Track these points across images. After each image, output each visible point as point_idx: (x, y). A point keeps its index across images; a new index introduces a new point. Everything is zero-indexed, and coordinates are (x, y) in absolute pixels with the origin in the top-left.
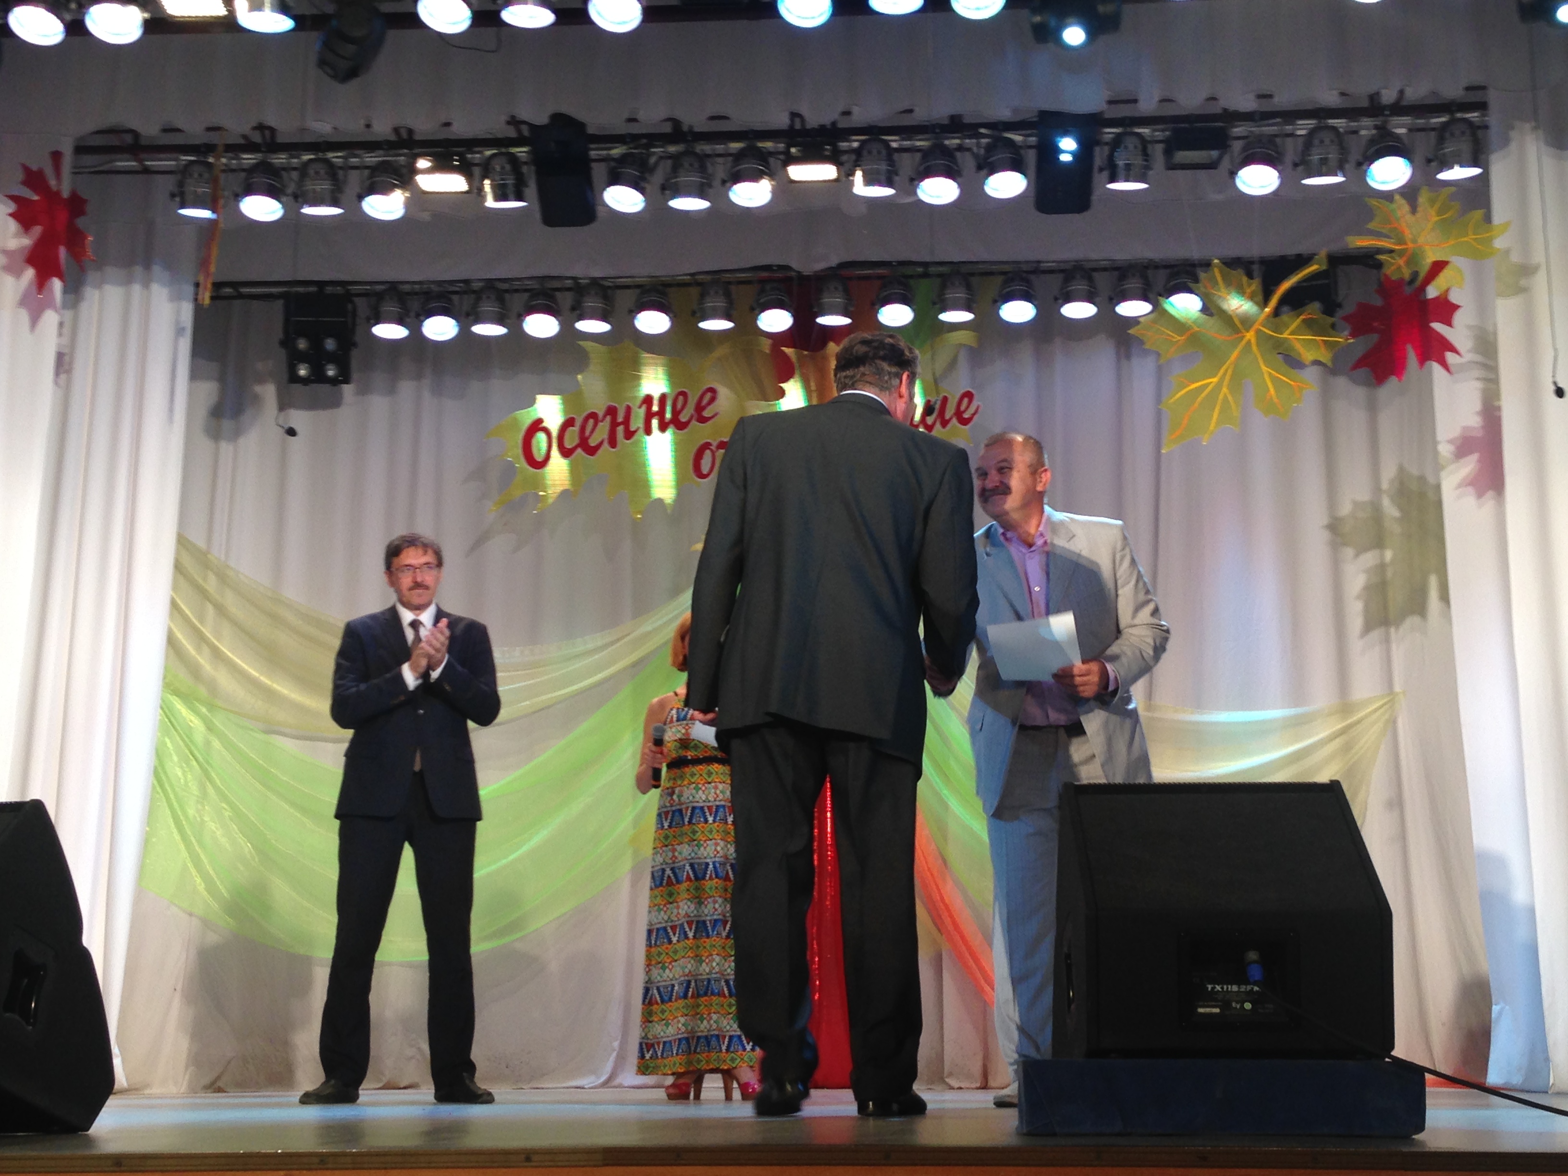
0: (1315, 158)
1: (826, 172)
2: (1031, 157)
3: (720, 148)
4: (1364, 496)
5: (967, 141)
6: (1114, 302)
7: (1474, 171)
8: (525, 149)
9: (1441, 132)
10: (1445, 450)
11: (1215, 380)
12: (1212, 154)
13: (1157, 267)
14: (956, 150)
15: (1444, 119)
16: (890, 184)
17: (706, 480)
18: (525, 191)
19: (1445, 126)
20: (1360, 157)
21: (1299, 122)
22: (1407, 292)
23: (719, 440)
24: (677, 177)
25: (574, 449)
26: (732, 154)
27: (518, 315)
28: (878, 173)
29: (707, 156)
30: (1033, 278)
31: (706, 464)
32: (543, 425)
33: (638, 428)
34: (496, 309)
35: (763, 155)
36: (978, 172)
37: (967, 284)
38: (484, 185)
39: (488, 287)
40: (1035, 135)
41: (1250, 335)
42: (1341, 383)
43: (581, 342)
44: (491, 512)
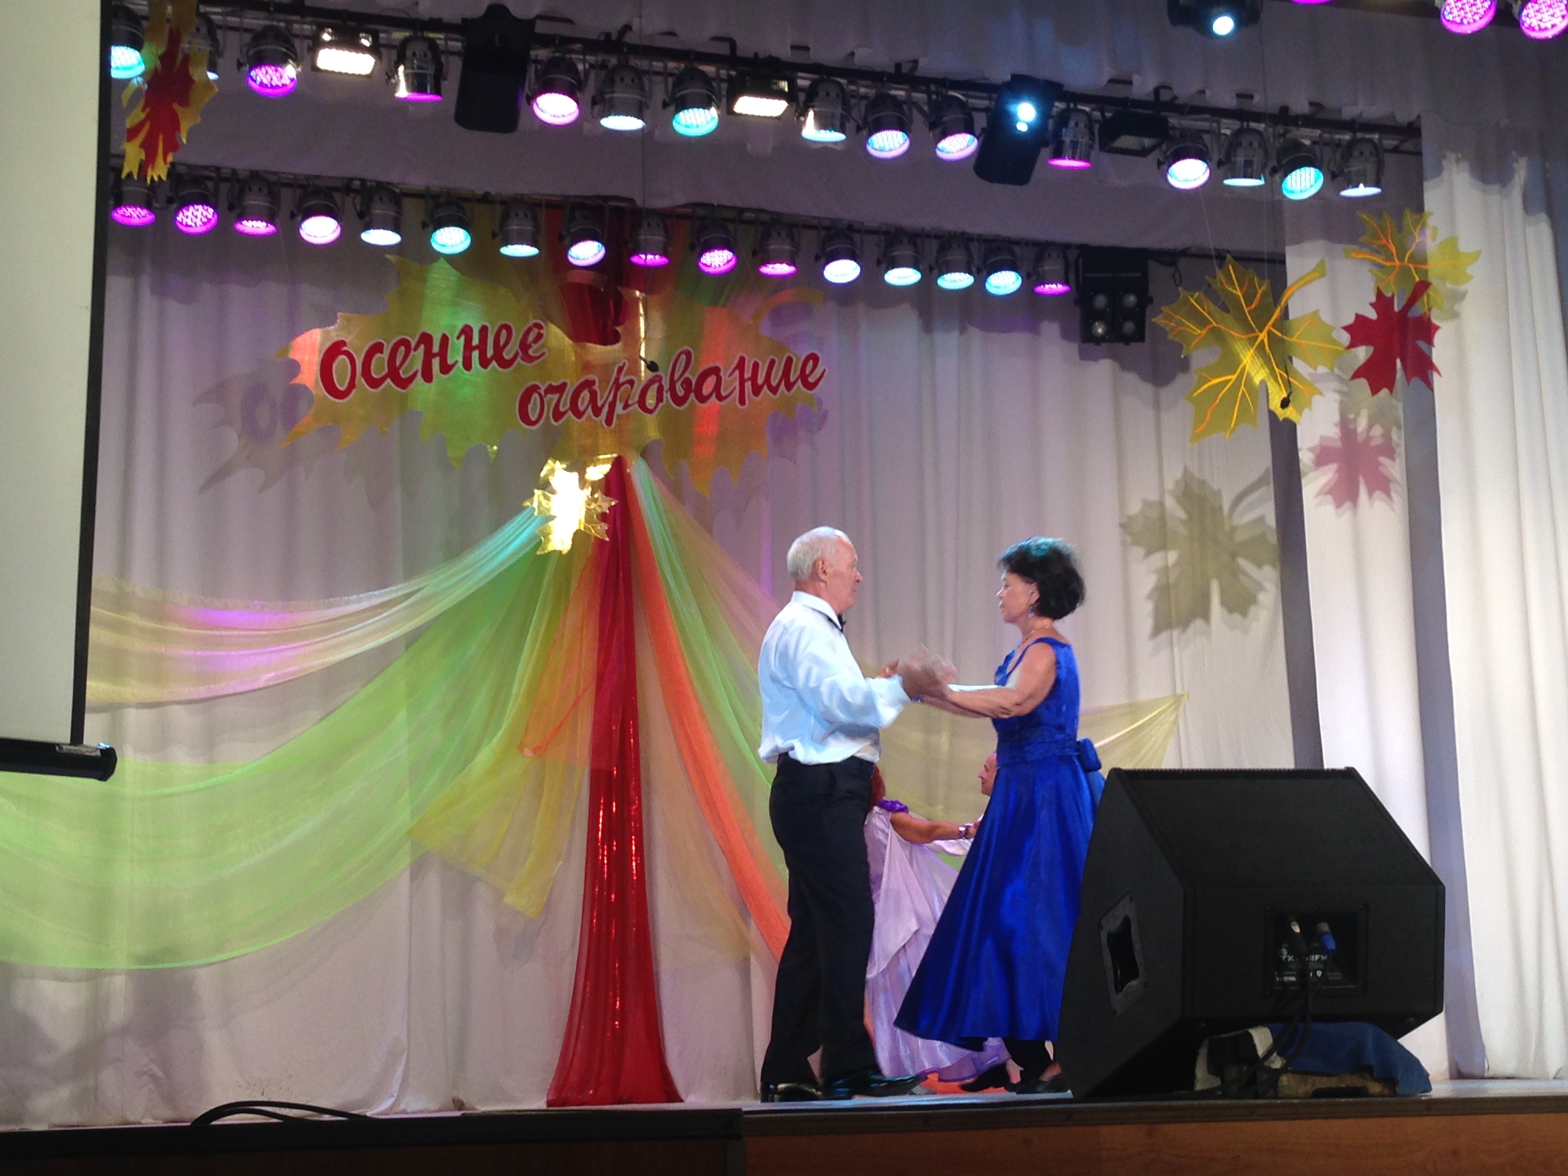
0: (1240, 159)
1: (774, 107)
2: (981, 121)
3: (658, 65)
4: (1153, 496)
5: (915, 95)
6: (935, 272)
7: (1374, 191)
8: (441, 36)
9: (1348, 150)
10: (1305, 457)
11: (1234, 377)
12: (1147, 142)
13: (978, 240)
14: (904, 102)
15: (1347, 137)
16: (842, 130)
17: (534, 428)
18: (445, 84)
19: (1351, 144)
20: (1275, 163)
21: (1225, 121)
22: (1396, 308)
23: (548, 383)
24: (613, 92)
25: (383, 379)
26: (671, 75)
27: (293, 215)
28: (833, 116)
29: (646, 72)
30: (856, 237)
31: (534, 409)
32: (345, 348)
33: (457, 362)
34: (267, 204)
35: (706, 80)
36: (930, 129)
37: (791, 237)
38: (397, 72)
39: (255, 175)
40: (990, 99)
41: (1263, 336)
42: (1131, 379)
43: (388, 256)
44: (233, 441)
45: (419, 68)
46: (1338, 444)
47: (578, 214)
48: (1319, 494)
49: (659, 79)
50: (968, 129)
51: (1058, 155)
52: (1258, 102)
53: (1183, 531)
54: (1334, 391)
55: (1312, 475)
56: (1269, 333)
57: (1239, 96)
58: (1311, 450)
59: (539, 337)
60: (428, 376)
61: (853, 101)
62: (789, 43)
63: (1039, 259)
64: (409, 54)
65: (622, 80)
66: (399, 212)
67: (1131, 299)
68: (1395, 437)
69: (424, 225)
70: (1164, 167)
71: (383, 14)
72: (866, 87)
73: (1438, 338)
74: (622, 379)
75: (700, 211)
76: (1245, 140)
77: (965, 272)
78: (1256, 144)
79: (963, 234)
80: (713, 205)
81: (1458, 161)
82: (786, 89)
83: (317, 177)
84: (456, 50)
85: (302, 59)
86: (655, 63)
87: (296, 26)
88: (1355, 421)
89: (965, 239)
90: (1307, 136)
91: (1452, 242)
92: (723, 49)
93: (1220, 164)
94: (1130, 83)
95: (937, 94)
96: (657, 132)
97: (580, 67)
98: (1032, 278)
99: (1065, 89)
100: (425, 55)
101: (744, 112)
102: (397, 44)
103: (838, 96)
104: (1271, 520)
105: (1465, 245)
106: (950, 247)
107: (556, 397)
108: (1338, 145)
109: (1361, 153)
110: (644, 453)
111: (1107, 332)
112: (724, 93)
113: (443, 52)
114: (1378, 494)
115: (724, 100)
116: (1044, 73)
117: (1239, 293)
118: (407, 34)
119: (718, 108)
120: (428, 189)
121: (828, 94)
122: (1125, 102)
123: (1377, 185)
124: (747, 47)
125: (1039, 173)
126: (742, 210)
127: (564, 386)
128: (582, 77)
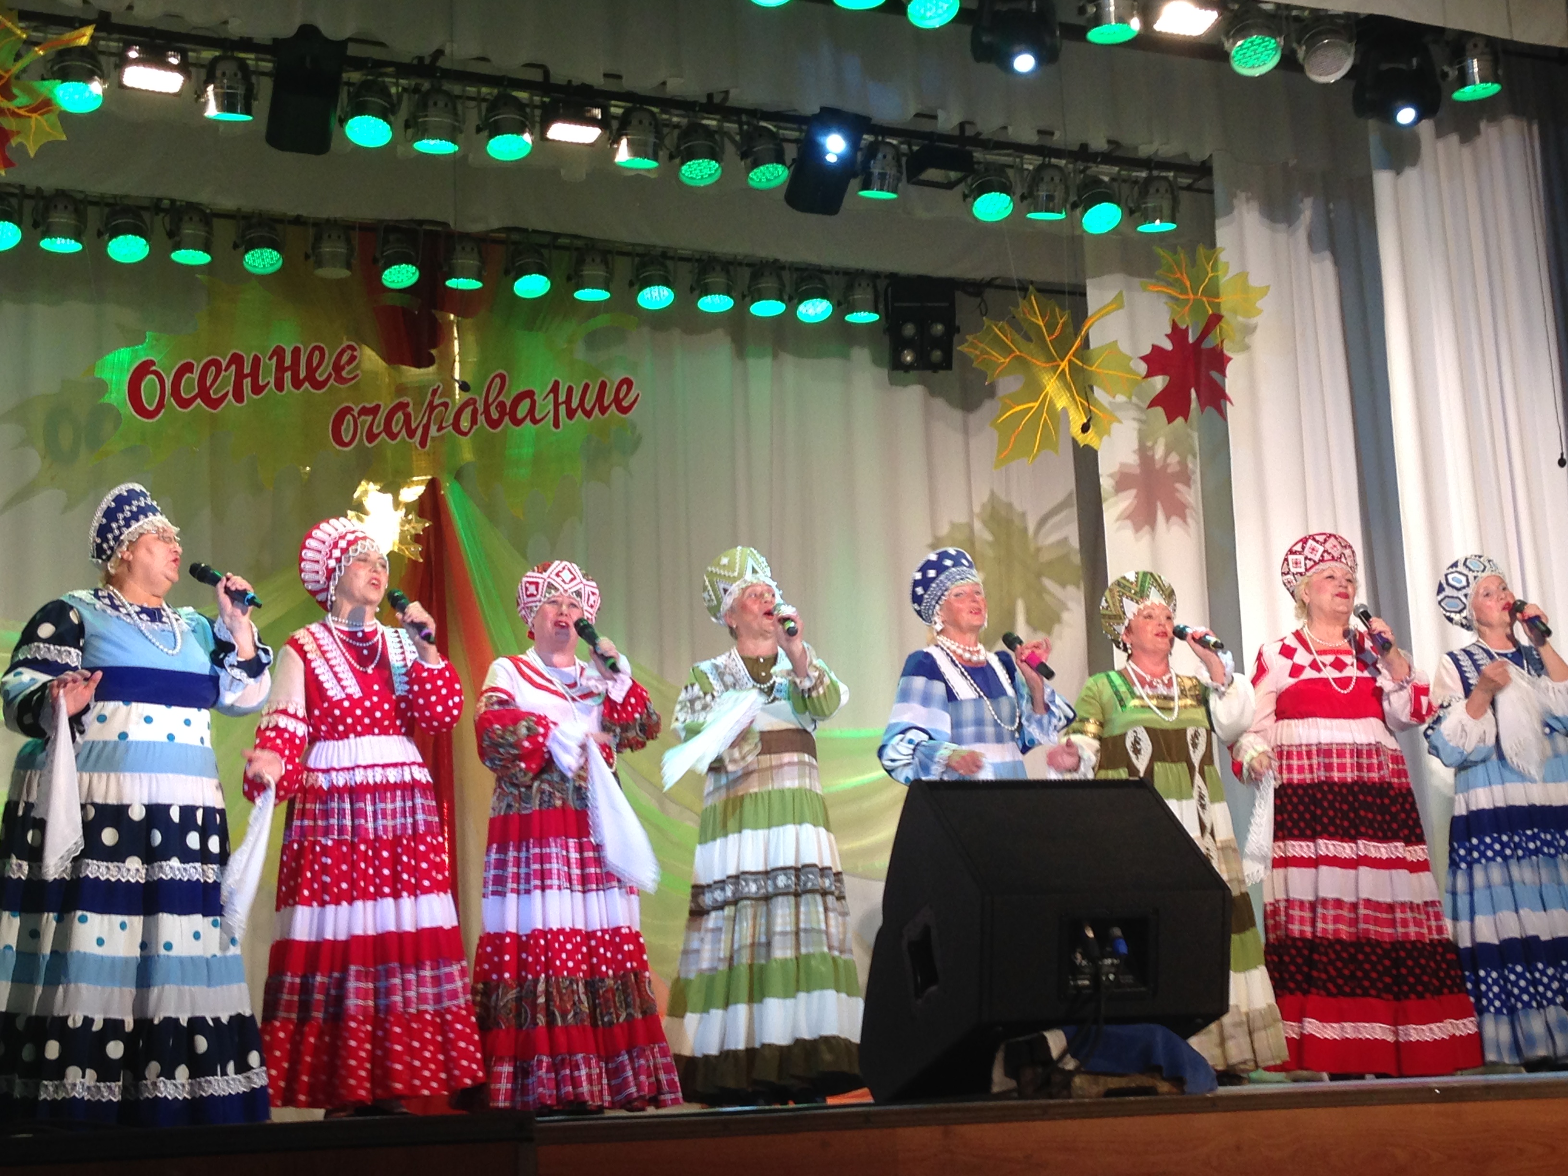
0: (1042, 194)
1: (587, 134)
2: (791, 152)
3: (471, 90)
4: (961, 518)
5: (727, 125)
6: (748, 299)
7: (1171, 226)
8: (252, 56)
9: (1145, 187)
10: (1106, 483)
11: (1037, 404)
12: (953, 175)
13: (790, 269)
14: (715, 132)
15: (1144, 174)
16: (655, 158)
17: (346, 449)
18: (255, 104)
19: (1149, 180)
20: (1076, 198)
21: (1027, 156)
22: (1191, 340)
23: (360, 406)
24: (426, 116)
25: (193, 399)
26: (484, 100)
27: (100, 234)
28: (645, 144)
29: (459, 97)
30: (669, 263)
31: (347, 430)
32: (154, 368)
33: (268, 383)
34: (73, 222)
35: (520, 106)
36: (742, 159)
37: (605, 262)
38: (206, 91)
39: (62, 195)
40: (801, 131)
41: (1064, 364)
42: (939, 404)
43: (198, 276)
44: (35, 461)
45: (228, 88)
46: (1138, 471)
47: (392, 237)
48: (1118, 519)
49: (473, 104)
50: (779, 159)
51: (866, 186)
52: (1058, 139)
53: (990, 553)
54: (1134, 419)
55: (1112, 500)
56: (1070, 361)
57: (1040, 132)
58: (1111, 476)
59: (353, 358)
60: (239, 396)
61: (666, 130)
62: (602, 72)
63: (850, 287)
64: (218, 73)
65: (435, 104)
66: (210, 232)
67: (939, 328)
68: (1190, 465)
69: (236, 246)
70: (970, 200)
71: (193, 32)
72: (677, 116)
73: (1230, 369)
74: (437, 402)
75: (515, 237)
76: (1047, 175)
77: (777, 300)
78: (1057, 180)
79: (776, 261)
80: (525, 231)
81: (1248, 200)
82: (600, 117)
83: (127, 196)
84: (266, 70)
85: (109, 76)
86: (468, 88)
87: (102, 43)
88: (1152, 448)
89: (776, 267)
90: (1105, 172)
91: (1243, 275)
92: (537, 76)
93: (1023, 198)
94: (934, 117)
95: (748, 124)
96: (471, 156)
97: (393, 90)
98: (843, 306)
99: (873, 122)
100: (236, 75)
101: (557, 138)
102: (206, 62)
103: (650, 124)
104: (1075, 542)
105: (1255, 280)
106: (762, 274)
107: (370, 418)
108: (1136, 182)
109: (1157, 191)
110: (459, 476)
111: (916, 359)
112: (538, 119)
113: (254, 72)
114: (1174, 519)
115: (538, 126)
116: (852, 106)
117: (1041, 324)
118: (217, 54)
119: (532, 134)
120: (239, 210)
121: (641, 122)
122: (932, 137)
123: (1173, 222)
124: (561, 74)
125: (847, 202)
126: (557, 236)
127: (378, 407)
128: (395, 101)
